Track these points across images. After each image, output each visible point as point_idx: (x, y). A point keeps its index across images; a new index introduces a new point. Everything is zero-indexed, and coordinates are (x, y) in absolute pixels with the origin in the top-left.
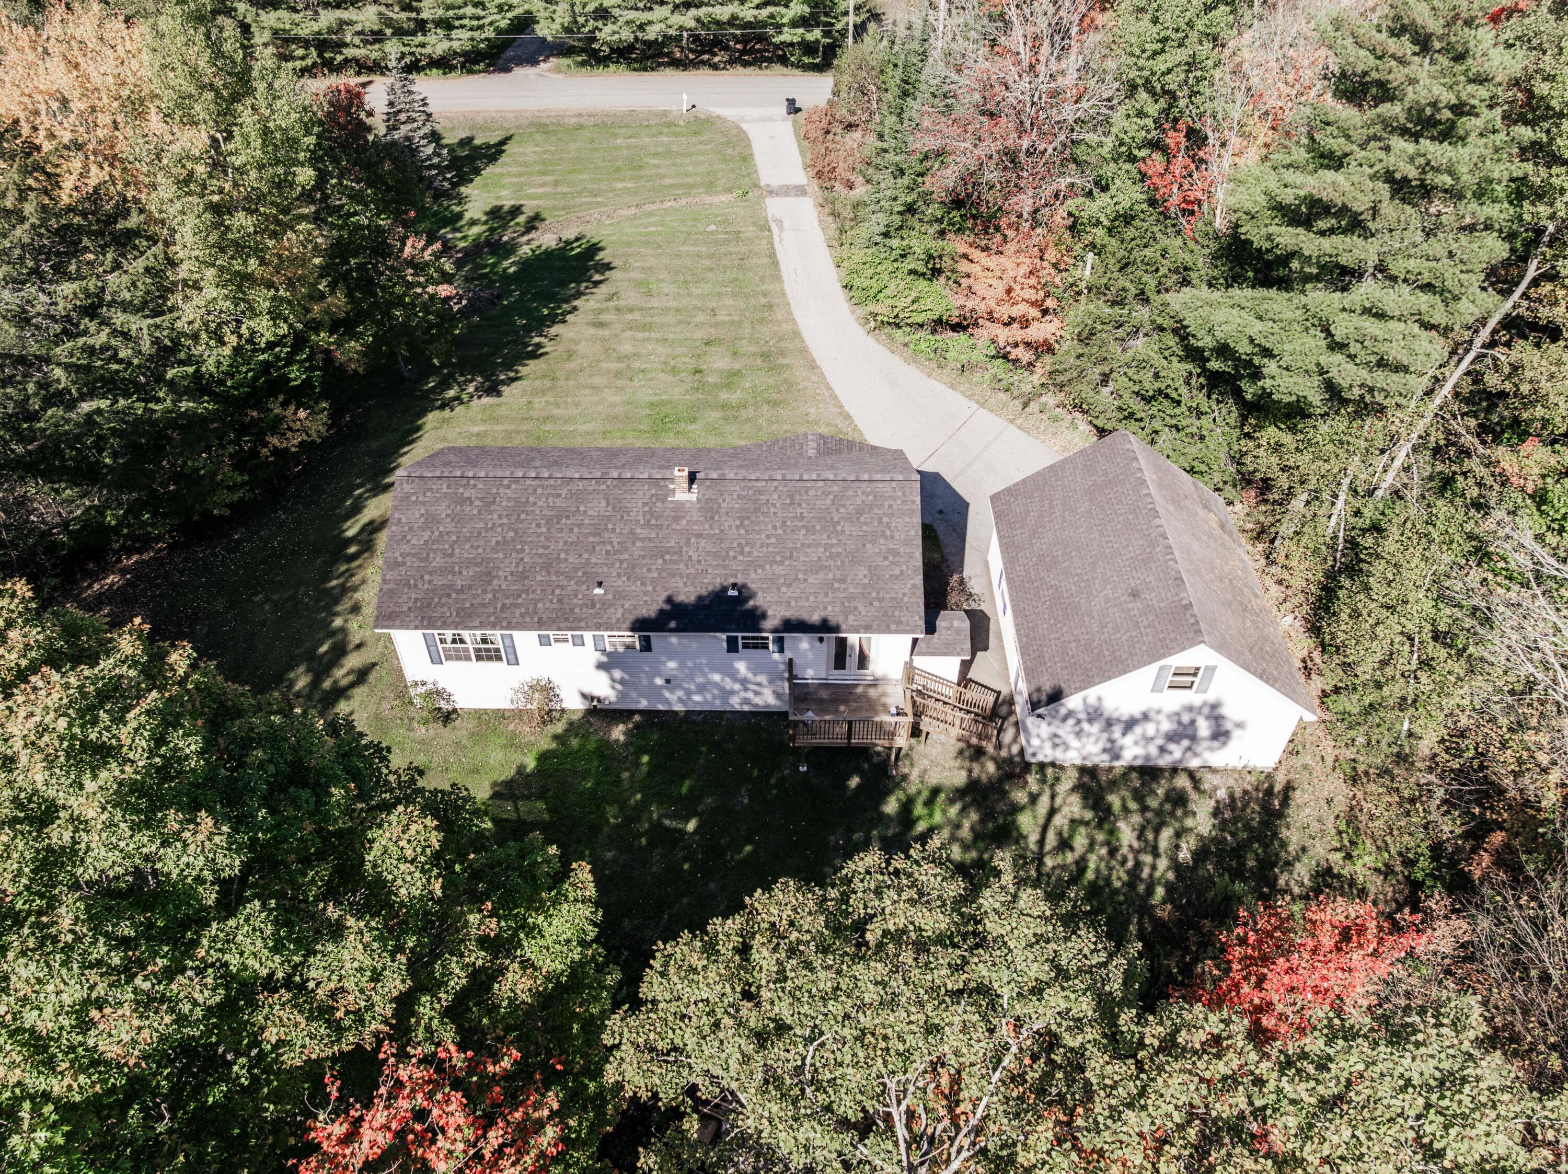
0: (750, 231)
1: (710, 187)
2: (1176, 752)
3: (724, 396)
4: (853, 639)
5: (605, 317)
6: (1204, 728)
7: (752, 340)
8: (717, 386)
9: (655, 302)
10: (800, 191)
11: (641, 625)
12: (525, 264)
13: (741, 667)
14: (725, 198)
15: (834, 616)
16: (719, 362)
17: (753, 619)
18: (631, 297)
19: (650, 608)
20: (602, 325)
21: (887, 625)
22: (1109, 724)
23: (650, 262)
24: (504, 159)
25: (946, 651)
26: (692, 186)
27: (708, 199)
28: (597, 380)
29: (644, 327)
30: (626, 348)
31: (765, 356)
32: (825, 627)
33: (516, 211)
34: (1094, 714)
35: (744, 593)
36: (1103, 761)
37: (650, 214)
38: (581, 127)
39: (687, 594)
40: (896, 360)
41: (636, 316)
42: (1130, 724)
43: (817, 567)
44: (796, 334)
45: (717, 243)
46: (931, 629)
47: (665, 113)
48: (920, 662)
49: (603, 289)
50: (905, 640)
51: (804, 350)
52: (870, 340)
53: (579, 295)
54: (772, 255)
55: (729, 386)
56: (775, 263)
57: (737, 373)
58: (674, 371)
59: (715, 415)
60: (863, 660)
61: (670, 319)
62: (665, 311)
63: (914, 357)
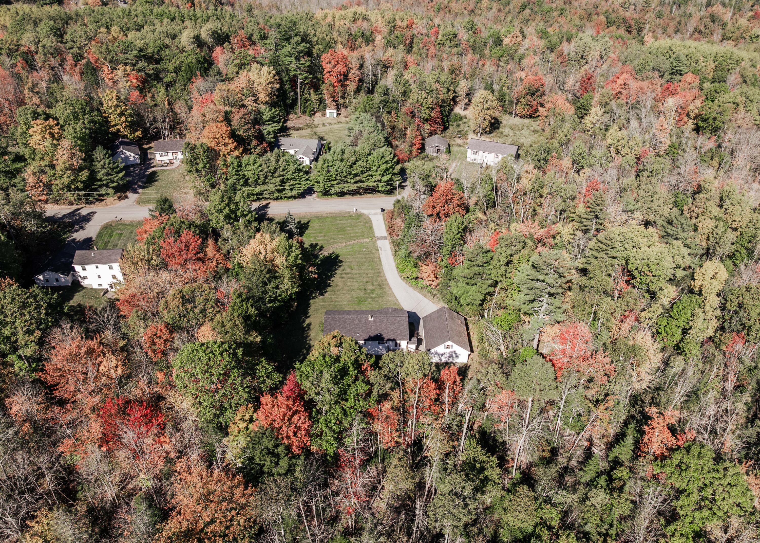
0: (374, 251)
1: (363, 236)
2: (451, 360)
3: (372, 295)
4: (398, 342)
5: (343, 275)
6: (454, 355)
7: (377, 281)
8: (370, 293)
9: (353, 272)
10: (385, 238)
11: (365, 340)
12: (321, 260)
13: (381, 347)
14: (367, 240)
15: (395, 337)
16: (370, 287)
17: (383, 339)
18: (348, 270)
19: (367, 337)
20: (342, 278)
21: (403, 339)
22: (439, 355)
23: (351, 260)
24: (310, 228)
25: (413, 344)
26: (358, 236)
27: (362, 240)
28: (344, 292)
29: (352, 278)
30: (349, 284)
31: (379, 285)
32: (394, 340)
33: (317, 245)
34: (436, 353)
35: (381, 335)
36: (439, 361)
37: (349, 245)
38: (327, 217)
39: (372, 335)
40: (408, 286)
41: (350, 275)
42: (442, 355)
43: (392, 330)
44: (386, 280)
45: (367, 254)
46: (410, 340)
47: (349, 212)
48: (409, 346)
49: (341, 268)
50: (406, 342)
51: (388, 284)
52: (402, 281)
53: (336, 269)
54: (379, 258)
55: (372, 293)
56: (380, 260)
57: (374, 290)
58: (360, 289)
59: (370, 300)
60: (400, 346)
61: (357, 276)
62: (356, 274)
63: (411, 286)
